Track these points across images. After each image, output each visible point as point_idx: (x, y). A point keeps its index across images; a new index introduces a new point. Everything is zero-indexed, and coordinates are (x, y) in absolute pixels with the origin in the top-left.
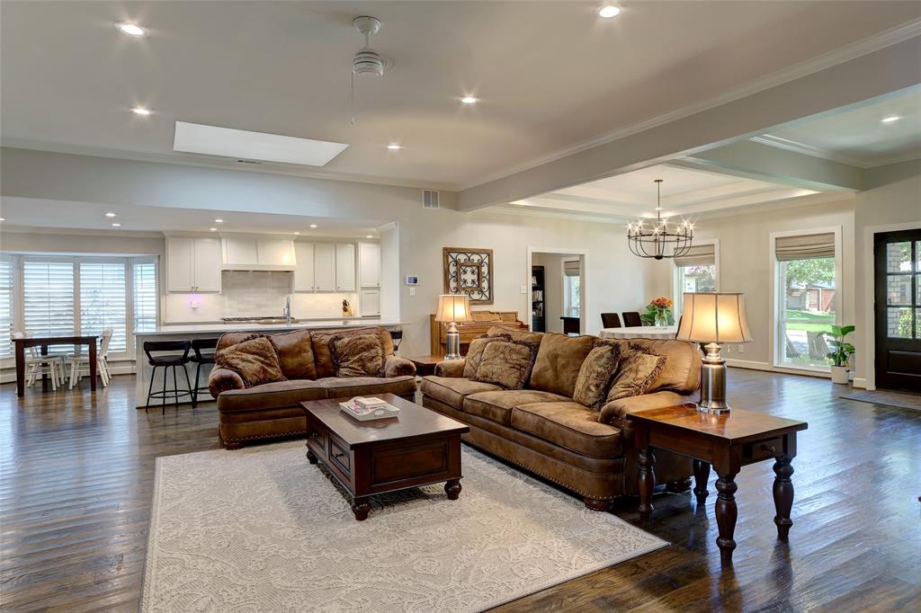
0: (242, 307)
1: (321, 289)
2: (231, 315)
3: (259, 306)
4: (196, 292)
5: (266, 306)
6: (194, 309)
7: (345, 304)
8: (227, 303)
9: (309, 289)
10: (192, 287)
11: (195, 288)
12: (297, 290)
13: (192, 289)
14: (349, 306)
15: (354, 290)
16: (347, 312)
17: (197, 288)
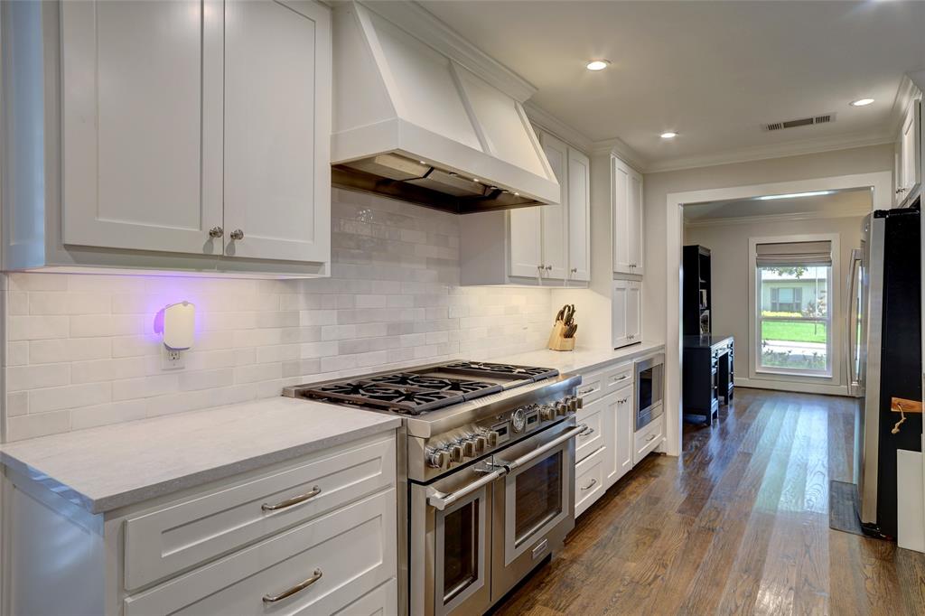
0: (350, 332)
1: (551, 273)
2: (318, 365)
4: (229, 262)
6: (174, 352)
8: (306, 319)
9: (531, 270)
10: (214, 234)
11: (228, 240)
12: (515, 273)
13: (210, 241)
14: (576, 320)
15: (588, 279)
16: (569, 339)
17: (236, 236)
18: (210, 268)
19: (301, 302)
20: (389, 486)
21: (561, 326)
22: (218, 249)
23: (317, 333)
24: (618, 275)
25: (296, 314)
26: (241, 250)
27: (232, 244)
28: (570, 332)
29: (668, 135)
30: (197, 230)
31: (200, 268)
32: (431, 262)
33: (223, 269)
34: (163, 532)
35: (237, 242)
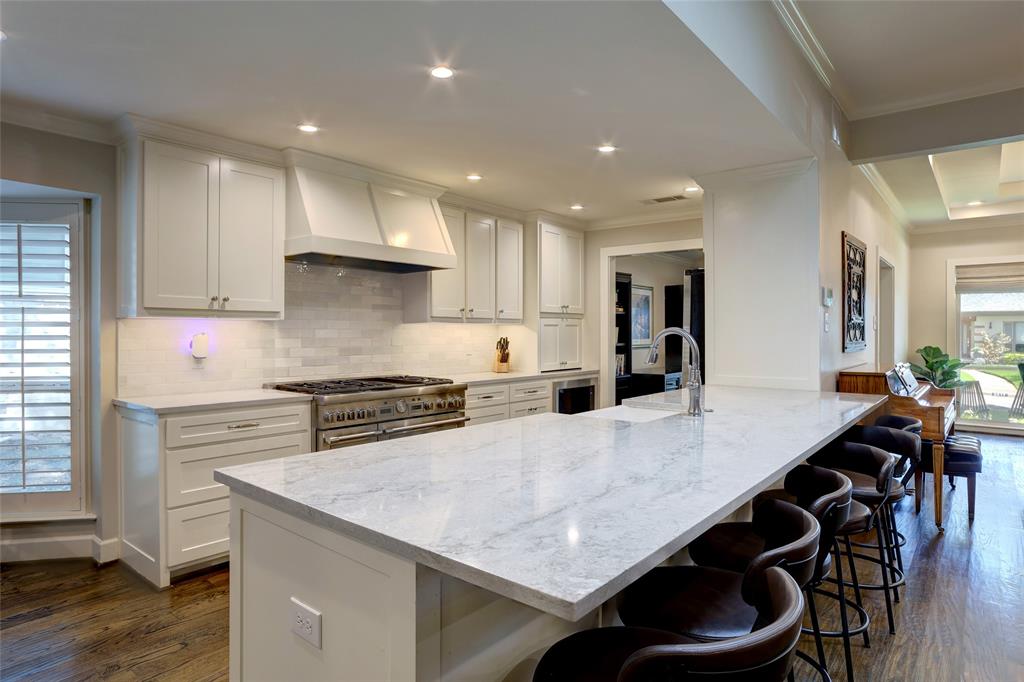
0: (311, 352)
1: (475, 314)
2: (288, 371)
3: (347, 352)
4: (222, 313)
5: (358, 351)
6: (198, 360)
7: (503, 345)
8: (279, 343)
9: (454, 312)
10: (213, 299)
11: (221, 302)
12: (435, 315)
13: (211, 303)
14: (511, 349)
15: (521, 317)
16: (505, 364)
17: (225, 300)
18: (213, 316)
19: (276, 333)
20: (305, 431)
21: (496, 354)
22: (216, 306)
23: (287, 353)
24: (544, 315)
25: (273, 341)
26: (228, 307)
27: (223, 304)
28: (504, 358)
29: (577, 207)
30: (204, 298)
31: (207, 316)
32: (375, 307)
33: (219, 317)
34: (183, 427)
35: (226, 303)
